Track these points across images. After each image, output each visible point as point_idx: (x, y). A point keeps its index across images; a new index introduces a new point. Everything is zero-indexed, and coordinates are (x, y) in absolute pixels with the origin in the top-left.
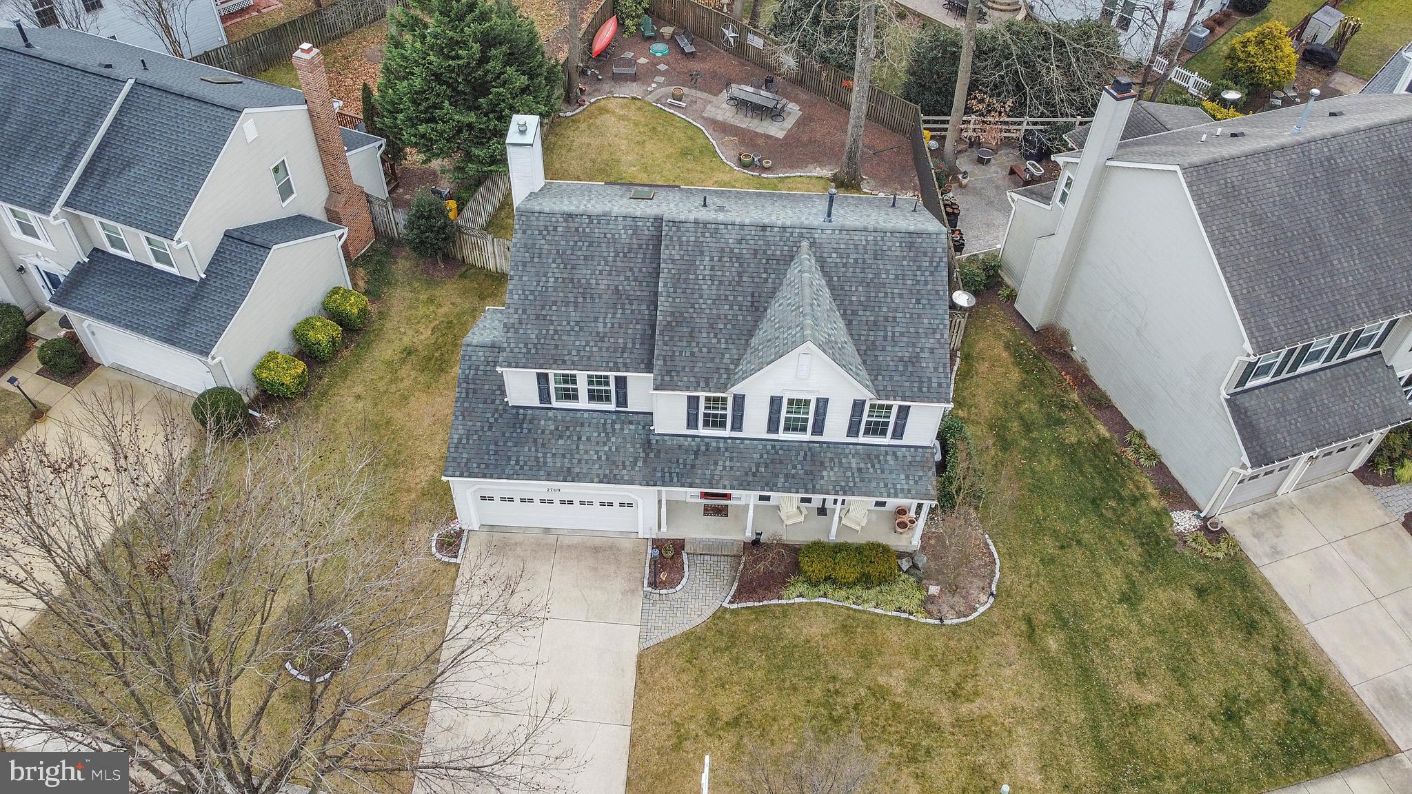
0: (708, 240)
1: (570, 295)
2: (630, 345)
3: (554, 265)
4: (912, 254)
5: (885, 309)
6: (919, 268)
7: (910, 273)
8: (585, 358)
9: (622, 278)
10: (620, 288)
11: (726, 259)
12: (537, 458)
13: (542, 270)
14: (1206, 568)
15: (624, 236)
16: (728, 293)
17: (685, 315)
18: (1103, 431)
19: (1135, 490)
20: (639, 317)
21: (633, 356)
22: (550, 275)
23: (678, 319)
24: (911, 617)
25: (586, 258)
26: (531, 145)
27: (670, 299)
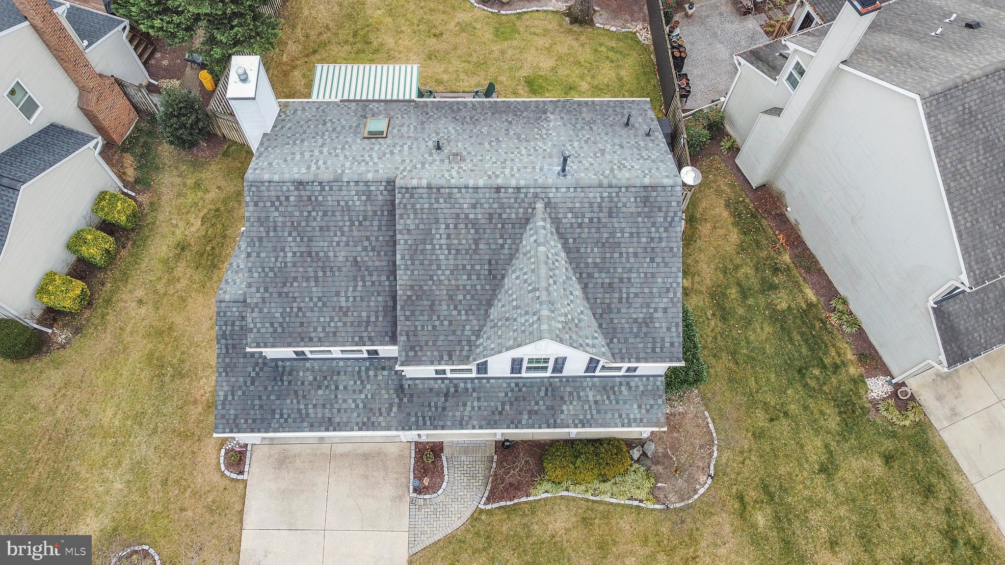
0: (443, 206)
1: (310, 269)
2: (373, 319)
3: (290, 239)
4: (646, 210)
5: (620, 270)
6: (654, 224)
7: (644, 230)
8: (331, 334)
9: (359, 249)
10: (359, 259)
11: (462, 226)
12: (299, 410)
13: (279, 245)
14: (894, 435)
15: (358, 203)
16: (465, 262)
17: (425, 288)
18: (811, 295)
19: (836, 357)
20: (380, 289)
21: (377, 329)
22: (287, 249)
23: (418, 292)
24: (641, 504)
25: (321, 229)
26: (254, 99)
27: (409, 272)
